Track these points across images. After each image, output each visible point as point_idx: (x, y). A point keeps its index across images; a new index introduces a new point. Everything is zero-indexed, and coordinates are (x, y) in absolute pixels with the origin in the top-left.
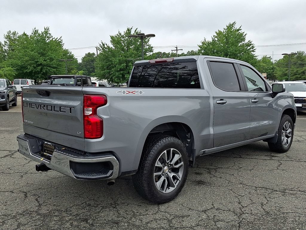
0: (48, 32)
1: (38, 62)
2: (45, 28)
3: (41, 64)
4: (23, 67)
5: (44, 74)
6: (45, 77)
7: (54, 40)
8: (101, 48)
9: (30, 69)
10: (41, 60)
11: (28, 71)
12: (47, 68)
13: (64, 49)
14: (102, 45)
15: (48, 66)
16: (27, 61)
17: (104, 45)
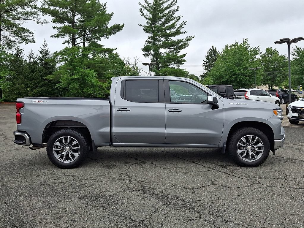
0: (247, 43)
1: (233, 72)
2: (244, 40)
3: (235, 74)
4: (221, 77)
5: (238, 82)
6: (239, 85)
7: (252, 49)
8: (295, 53)
9: (226, 78)
10: (236, 70)
11: (224, 81)
12: (241, 77)
13: (280, 55)
14: (296, 49)
15: (242, 75)
16: (224, 72)
17: (298, 49)
